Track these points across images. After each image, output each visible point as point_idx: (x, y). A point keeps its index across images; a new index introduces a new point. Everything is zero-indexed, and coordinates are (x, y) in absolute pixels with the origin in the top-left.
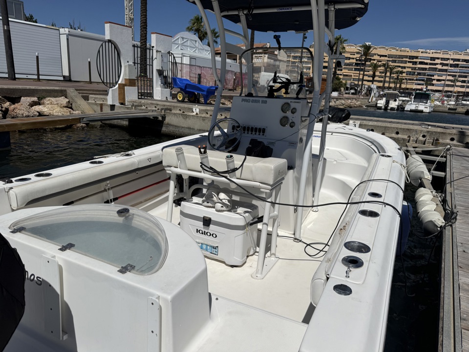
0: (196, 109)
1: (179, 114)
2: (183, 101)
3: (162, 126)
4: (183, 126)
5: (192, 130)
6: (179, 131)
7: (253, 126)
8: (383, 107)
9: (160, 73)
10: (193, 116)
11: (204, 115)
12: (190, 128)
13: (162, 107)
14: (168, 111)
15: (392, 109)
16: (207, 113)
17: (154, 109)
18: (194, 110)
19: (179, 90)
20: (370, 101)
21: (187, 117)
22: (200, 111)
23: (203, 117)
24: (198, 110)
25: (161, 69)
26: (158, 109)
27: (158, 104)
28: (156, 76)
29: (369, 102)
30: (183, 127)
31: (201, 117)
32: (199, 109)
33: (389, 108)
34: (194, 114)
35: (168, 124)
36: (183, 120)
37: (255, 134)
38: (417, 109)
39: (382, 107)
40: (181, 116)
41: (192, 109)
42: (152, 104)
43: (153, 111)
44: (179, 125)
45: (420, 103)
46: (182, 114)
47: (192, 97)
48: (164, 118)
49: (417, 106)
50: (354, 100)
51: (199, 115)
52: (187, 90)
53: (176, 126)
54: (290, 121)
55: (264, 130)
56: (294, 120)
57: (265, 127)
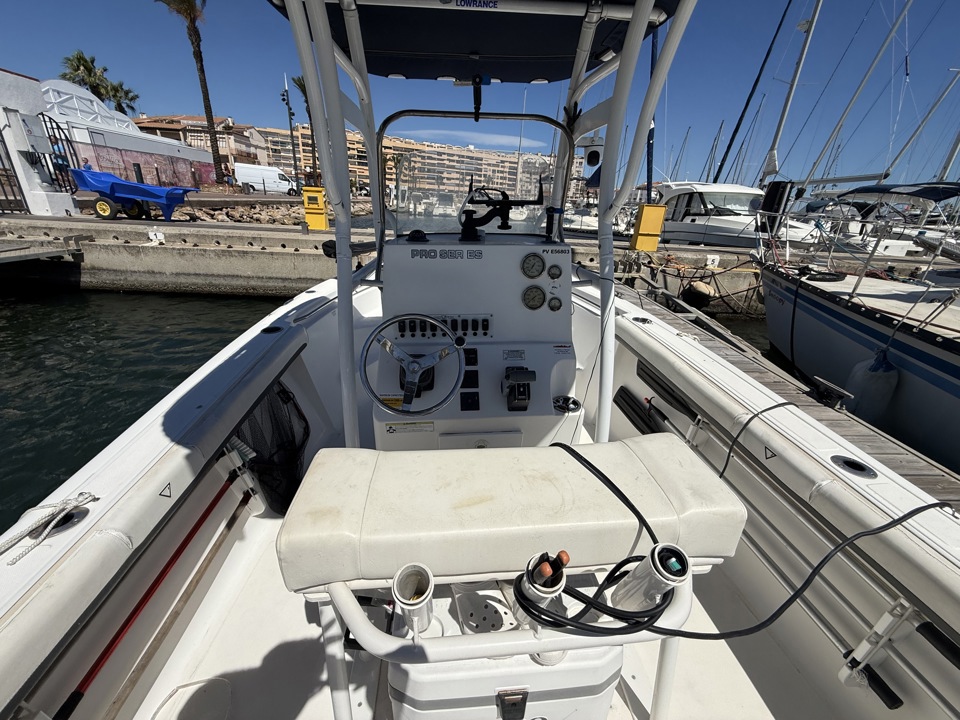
0: (157, 234)
1: (118, 247)
2: (113, 218)
3: (80, 273)
4: (132, 269)
5: (158, 276)
7: (456, 317)
9: (32, 159)
10: (153, 248)
11: (179, 245)
12: (153, 272)
13: (66, 234)
14: (87, 242)
16: (185, 241)
17: (44, 238)
18: (152, 235)
19: (98, 195)
21: (139, 252)
22: (165, 237)
23: (179, 250)
24: (161, 237)
25: (31, 150)
26: (57, 239)
27: (51, 229)
28: (23, 167)
30: (135, 272)
31: (174, 249)
32: (164, 234)
34: (155, 243)
35: (93, 268)
36: (132, 258)
40: (122, 249)
41: (147, 234)
42: (35, 228)
43: (42, 244)
44: (123, 268)
46: (124, 247)
47: (132, 208)
48: (78, 256)
51: (169, 246)
52: (117, 195)
53: (115, 271)
54: (549, 297)
55: (486, 324)
56: (558, 293)
57: (488, 317)
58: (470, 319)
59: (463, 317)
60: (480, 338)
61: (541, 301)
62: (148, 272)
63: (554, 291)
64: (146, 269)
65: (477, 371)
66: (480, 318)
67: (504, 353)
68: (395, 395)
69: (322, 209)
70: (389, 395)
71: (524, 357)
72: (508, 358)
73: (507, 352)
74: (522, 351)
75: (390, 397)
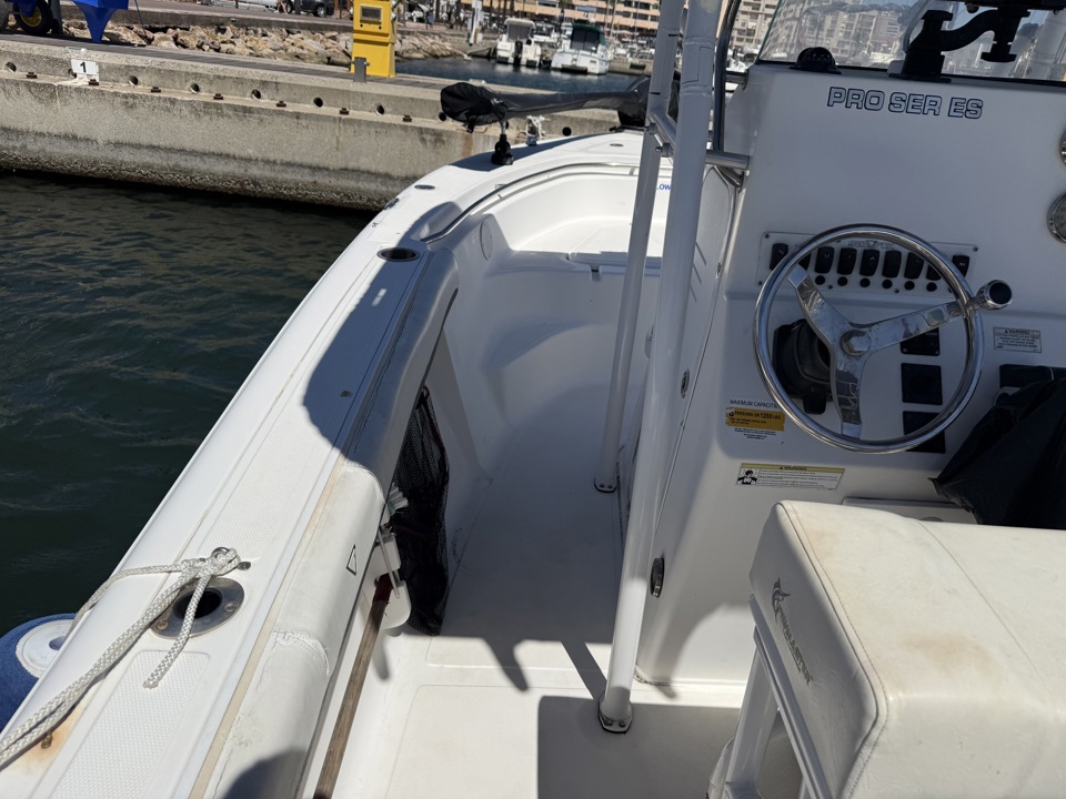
0: (86, 63)
1: (16, 83)
4: (38, 128)
5: (82, 145)
6: (24, 147)
8: (511, 60)
10: (78, 90)
11: (124, 87)
12: (75, 137)
15: (530, 64)
16: (135, 81)
18: (77, 68)
20: (472, 41)
21: (52, 96)
22: (101, 71)
23: (125, 96)
24: (93, 70)
29: (471, 45)
30: (42, 134)
31: (116, 94)
32: (100, 64)
33: (524, 61)
34: (82, 81)
36: (39, 108)
37: (909, 286)
38: (574, 66)
39: (507, 59)
40: (23, 90)
41: (68, 63)
44: (21, 126)
45: (582, 52)
46: (26, 84)
47: (31, 14)
49: (575, 57)
50: (437, 37)
51: (107, 87)
55: (963, 267)
57: (967, 251)
59: (914, 249)
60: (941, 295)
62: (66, 137)
64: (63, 131)
65: (938, 368)
66: (951, 251)
67: (995, 334)
68: (764, 405)
69: (386, 35)
70: (750, 404)
71: (1038, 345)
72: (1005, 347)
73: (1003, 331)
74: (1035, 334)
75: (753, 407)
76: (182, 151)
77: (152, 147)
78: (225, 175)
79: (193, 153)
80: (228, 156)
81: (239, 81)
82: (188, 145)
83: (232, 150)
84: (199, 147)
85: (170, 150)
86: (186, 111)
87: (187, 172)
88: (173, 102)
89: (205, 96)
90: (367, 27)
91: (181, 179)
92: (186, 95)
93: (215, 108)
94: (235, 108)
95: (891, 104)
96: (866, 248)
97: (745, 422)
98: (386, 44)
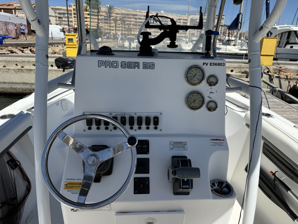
7: (133, 115)
8: (128, 47)
20: (118, 43)
33: (132, 47)
37: (140, 128)
50: (109, 43)
54: (207, 100)
55: (156, 121)
56: (214, 97)
57: (158, 115)
58: (144, 116)
59: (138, 115)
60: (152, 131)
61: (200, 103)
63: (211, 95)
65: (148, 159)
66: (152, 116)
67: (170, 144)
68: (80, 180)
69: (76, 45)
70: (74, 179)
71: (186, 148)
72: (174, 149)
73: (173, 143)
74: (185, 143)
75: (75, 181)
76: (13, 83)
77: (4, 83)
78: (26, 89)
79: (16, 83)
80: (26, 83)
81: (29, 62)
82: (14, 81)
83: (27, 82)
84: (17, 81)
85: (9, 83)
86: (13, 72)
87: (15, 89)
88: (9, 69)
89: (19, 67)
90: (70, 43)
91: (12, 91)
92: (14, 67)
93: (21, 70)
94: (27, 70)
95: (121, 65)
96: (122, 116)
97: (72, 187)
98: (76, 48)
